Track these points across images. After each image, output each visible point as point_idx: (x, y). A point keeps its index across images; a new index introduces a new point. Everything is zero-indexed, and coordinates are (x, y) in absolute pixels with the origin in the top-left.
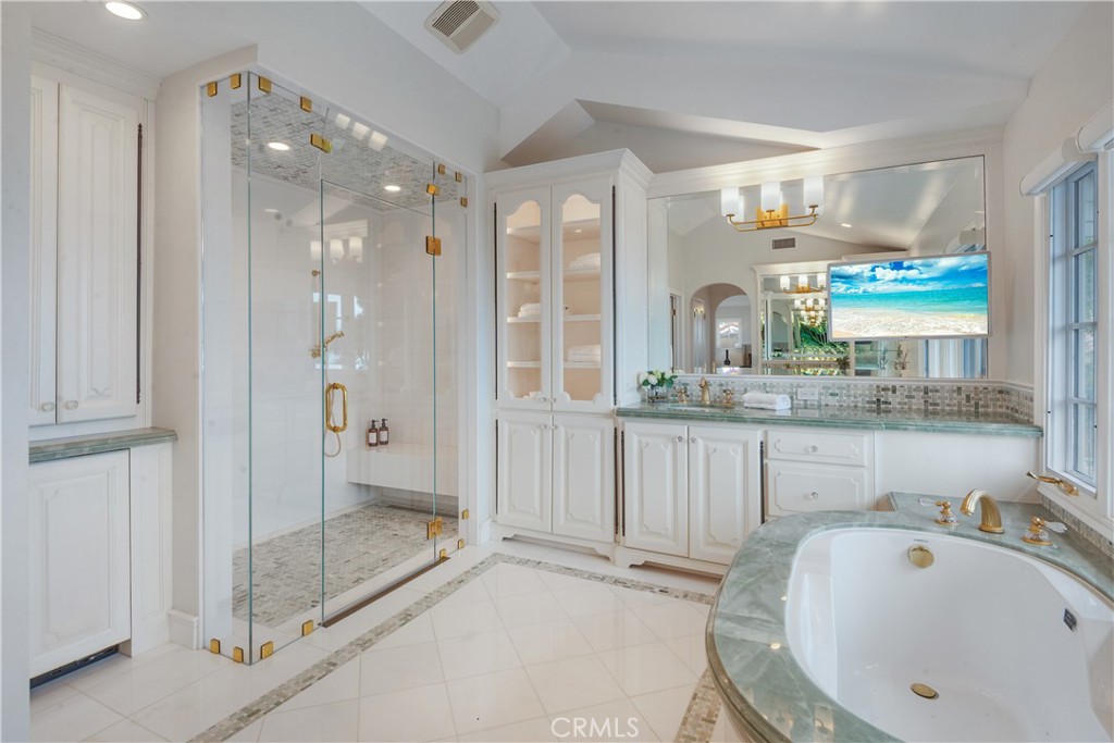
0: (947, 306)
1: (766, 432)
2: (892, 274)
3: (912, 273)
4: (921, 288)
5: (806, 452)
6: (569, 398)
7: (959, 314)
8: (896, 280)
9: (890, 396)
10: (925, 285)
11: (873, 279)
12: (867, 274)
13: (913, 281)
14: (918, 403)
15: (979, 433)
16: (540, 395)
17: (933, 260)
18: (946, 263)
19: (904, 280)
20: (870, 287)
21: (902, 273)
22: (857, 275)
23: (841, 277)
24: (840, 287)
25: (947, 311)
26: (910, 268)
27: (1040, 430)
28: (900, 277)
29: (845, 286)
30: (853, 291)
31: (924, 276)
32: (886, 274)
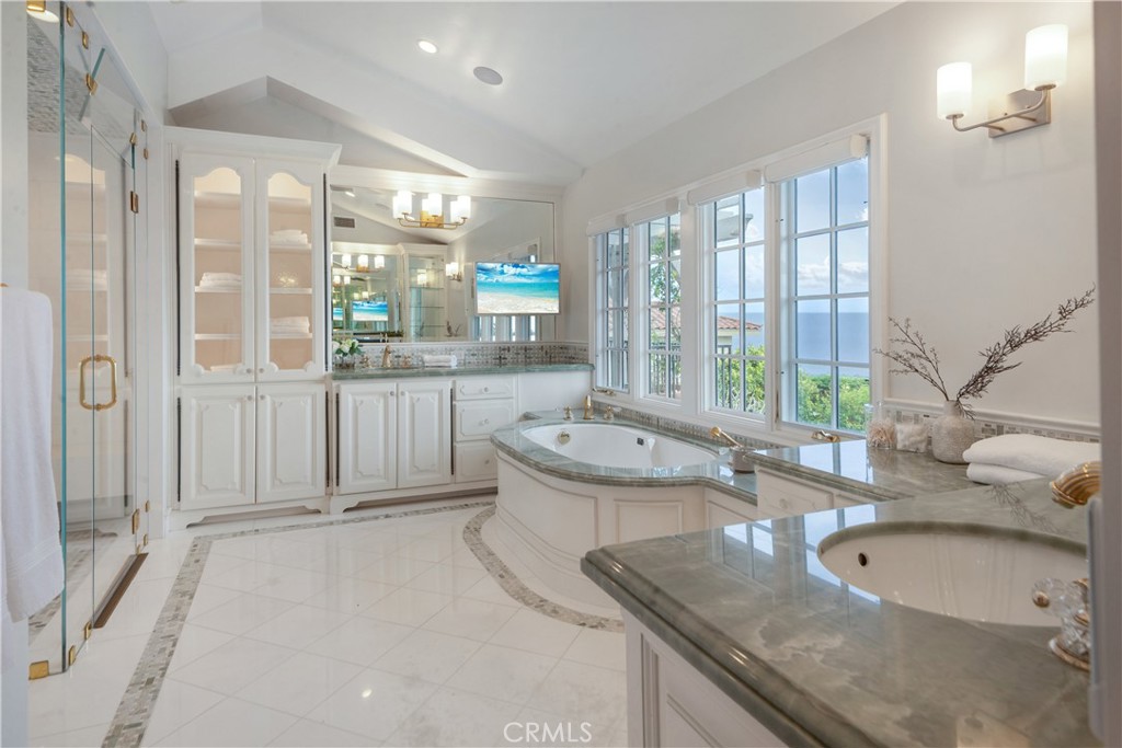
1: (454, 382)
2: (513, 270)
3: (524, 270)
4: (530, 281)
5: (481, 392)
6: (277, 368)
9: (506, 354)
11: (502, 273)
12: (499, 269)
13: (524, 276)
14: (521, 358)
15: (568, 370)
16: (240, 367)
19: (520, 275)
20: (500, 278)
21: (519, 270)
23: (483, 269)
24: (482, 277)
26: (523, 267)
27: (592, 365)
31: (531, 273)
32: (510, 270)
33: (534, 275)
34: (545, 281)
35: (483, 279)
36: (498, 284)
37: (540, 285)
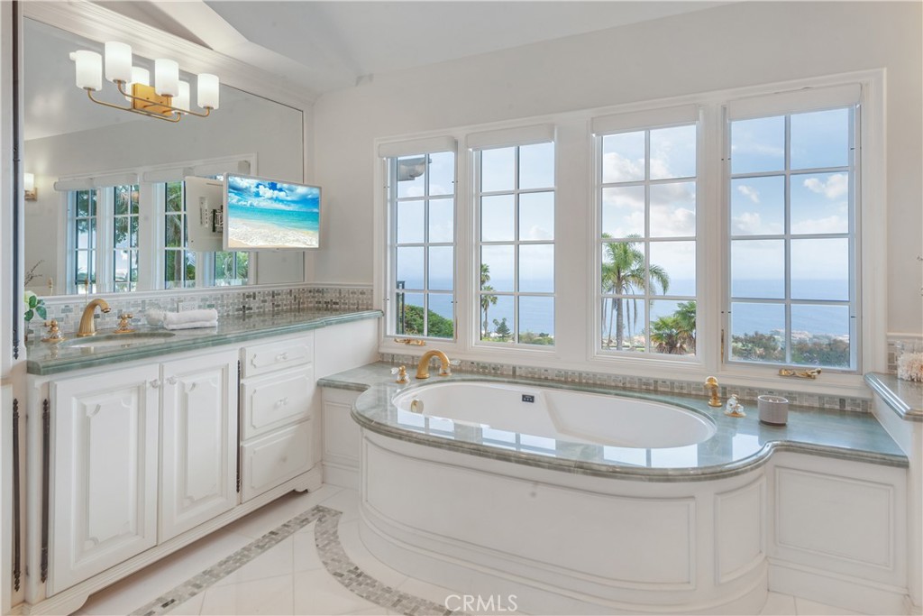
0: (299, 224)
1: (242, 351)
2: (270, 193)
3: (282, 194)
4: (287, 209)
5: (277, 360)
7: (305, 231)
8: (271, 199)
10: (289, 206)
11: (257, 195)
12: (254, 189)
13: (282, 201)
14: (268, 307)
17: (294, 186)
18: (301, 190)
19: (277, 199)
20: (256, 202)
21: (276, 193)
22: (246, 188)
23: (235, 188)
24: (234, 198)
25: (300, 228)
26: (281, 190)
27: (382, 312)
28: (274, 196)
29: (237, 197)
30: (244, 203)
31: (289, 198)
32: (266, 192)
33: (293, 202)
34: (304, 209)
35: (234, 201)
36: (253, 210)
37: (298, 214)
